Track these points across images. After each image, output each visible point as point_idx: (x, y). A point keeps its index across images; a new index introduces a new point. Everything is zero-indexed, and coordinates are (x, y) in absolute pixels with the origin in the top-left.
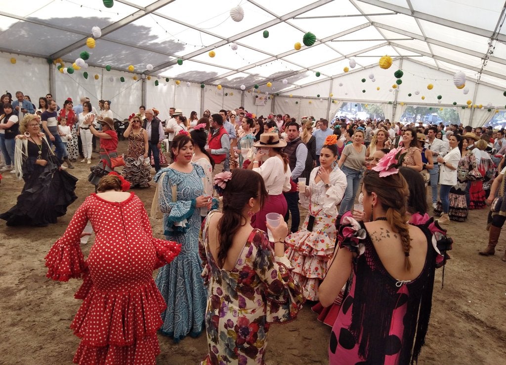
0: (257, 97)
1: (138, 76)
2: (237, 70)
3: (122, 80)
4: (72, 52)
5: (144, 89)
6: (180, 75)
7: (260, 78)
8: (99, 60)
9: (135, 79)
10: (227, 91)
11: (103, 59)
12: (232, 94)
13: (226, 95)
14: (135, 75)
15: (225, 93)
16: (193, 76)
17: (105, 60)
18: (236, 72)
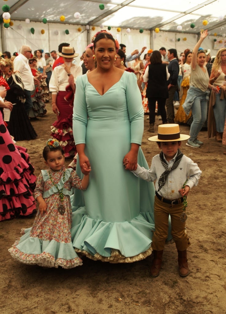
0: (215, 40)
1: (82, 28)
2: (185, 13)
3: (67, 32)
4: (17, 10)
5: (89, 40)
6: (123, 22)
7: (215, 20)
8: (42, 15)
9: (79, 30)
10: (179, 36)
11: (44, 14)
12: (185, 39)
13: (179, 40)
14: (79, 27)
15: (177, 38)
16: (138, 22)
17: (47, 14)
18: (184, 14)
